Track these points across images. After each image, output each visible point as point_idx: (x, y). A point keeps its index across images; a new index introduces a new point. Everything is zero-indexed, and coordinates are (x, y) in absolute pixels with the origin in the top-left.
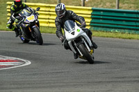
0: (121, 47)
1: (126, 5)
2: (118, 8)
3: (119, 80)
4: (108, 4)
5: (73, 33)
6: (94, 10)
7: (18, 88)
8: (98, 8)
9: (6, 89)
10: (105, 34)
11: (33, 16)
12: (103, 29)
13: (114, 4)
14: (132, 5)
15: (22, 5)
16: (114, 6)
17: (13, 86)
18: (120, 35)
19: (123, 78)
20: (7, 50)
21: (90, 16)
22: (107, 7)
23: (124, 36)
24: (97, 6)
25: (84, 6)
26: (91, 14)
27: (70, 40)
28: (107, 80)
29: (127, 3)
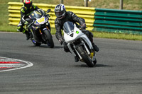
0: (124, 49)
1: (130, 5)
2: (122, 8)
3: (123, 82)
4: (111, 4)
5: (72, 35)
6: (97, 11)
7: (20, 90)
8: (102, 9)
9: (8, 91)
10: (108, 35)
11: (43, 18)
12: (106, 30)
13: (118, 4)
14: (136, 5)
15: (33, 7)
16: (117, 7)
17: (14, 88)
18: (124, 36)
19: (127, 80)
20: (8, 51)
21: (93, 17)
22: (111, 7)
23: (128, 37)
24: (100, 6)
25: (87, 6)
26: (95, 15)
27: (69, 42)
28: (111, 82)
29: (131, 3)
